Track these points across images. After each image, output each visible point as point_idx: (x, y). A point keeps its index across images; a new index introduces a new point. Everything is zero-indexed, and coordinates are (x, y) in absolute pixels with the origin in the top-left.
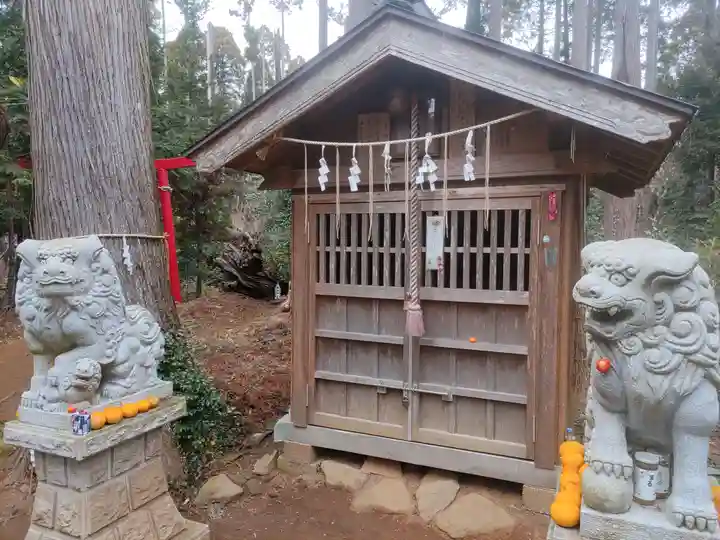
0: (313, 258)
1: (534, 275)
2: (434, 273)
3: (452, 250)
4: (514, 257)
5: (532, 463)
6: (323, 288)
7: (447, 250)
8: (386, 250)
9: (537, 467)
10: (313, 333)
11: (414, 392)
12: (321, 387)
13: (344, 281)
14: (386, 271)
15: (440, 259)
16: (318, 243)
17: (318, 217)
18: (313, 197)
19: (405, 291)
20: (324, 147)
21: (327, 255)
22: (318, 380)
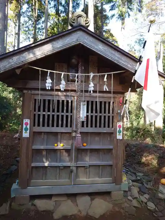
0: (32, 117)
1: (115, 123)
2: (83, 122)
3: (89, 114)
4: (109, 117)
5: (114, 184)
6: (36, 129)
7: (88, 114)
8: (65, 114)
9: (116, 185)
10: (31, 148)
11: (75, 166)
12: (34, 170)
13: (46, 126)
14: (65, 122)
15: (85, 117)
16: (35, 111)
17: (35, 100)
18: (33, 92)
19: (72, 129)
20: (49, 72)
21: (39, 115)
22: (33, 167)
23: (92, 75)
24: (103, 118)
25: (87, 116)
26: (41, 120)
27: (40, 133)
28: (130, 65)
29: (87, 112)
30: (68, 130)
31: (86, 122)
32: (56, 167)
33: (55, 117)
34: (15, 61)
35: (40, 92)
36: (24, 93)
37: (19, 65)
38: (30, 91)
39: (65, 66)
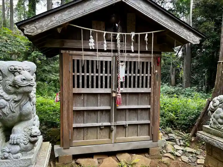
0: (71, 78)
1: (152, 83)
2: (122, 83)
3: (128, 75)
4: (147, 77)
6: (76, 90)
7: (126, 75)
8: (103, 75)
9: (153, 142)
10: (72, 109)
11: (114, 126)
13: (86, 87)
14: (104, 83)
15: (123, 78)
16: (74, 72)
17: (74, 60)
18: (71, 52)
19: (111, 90)
20: (91, 31)
21: (78, 76)
22: (74, 128)
23: (133, 34)
24: (141, 78)
25: (126, 77)
26: (81, 81)
27: (80, 94)
28: (170, 24)
29: (126, 72)
30: (108, 91)
31: (124, 83)
32: (96, 127)
33: (95, 78)
34: (57, 19)
35: (83, 53)
36: (62, 53)
37: (62, 23)
38: (68, 51)
39: (103, 24)
